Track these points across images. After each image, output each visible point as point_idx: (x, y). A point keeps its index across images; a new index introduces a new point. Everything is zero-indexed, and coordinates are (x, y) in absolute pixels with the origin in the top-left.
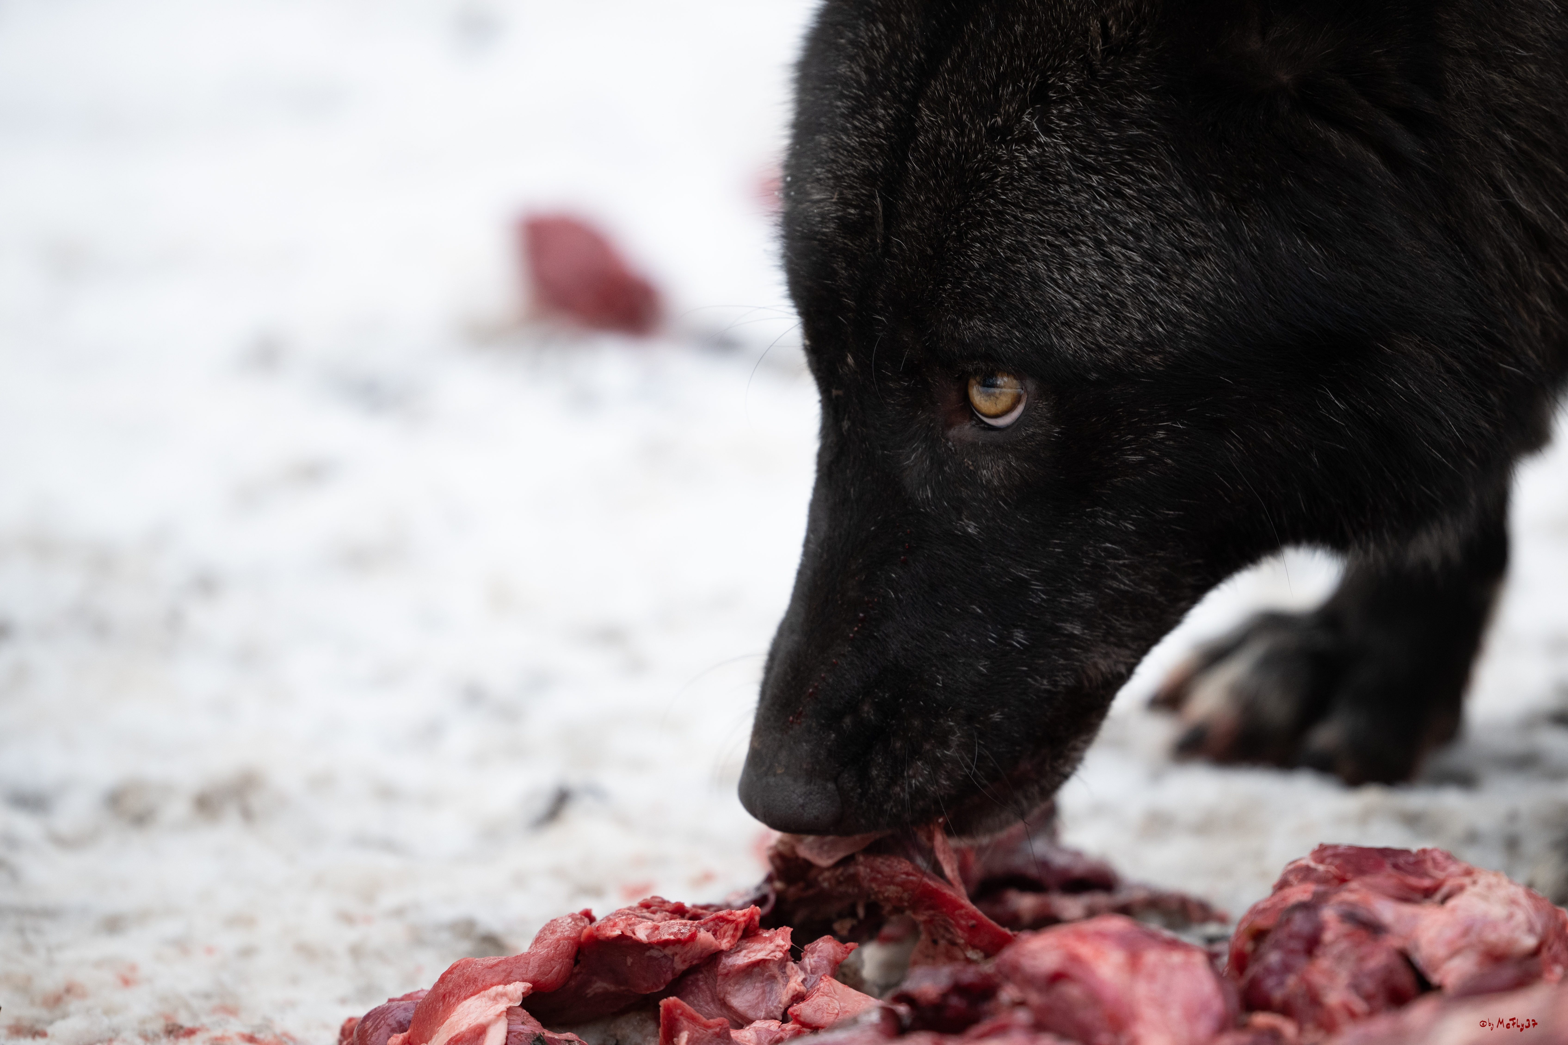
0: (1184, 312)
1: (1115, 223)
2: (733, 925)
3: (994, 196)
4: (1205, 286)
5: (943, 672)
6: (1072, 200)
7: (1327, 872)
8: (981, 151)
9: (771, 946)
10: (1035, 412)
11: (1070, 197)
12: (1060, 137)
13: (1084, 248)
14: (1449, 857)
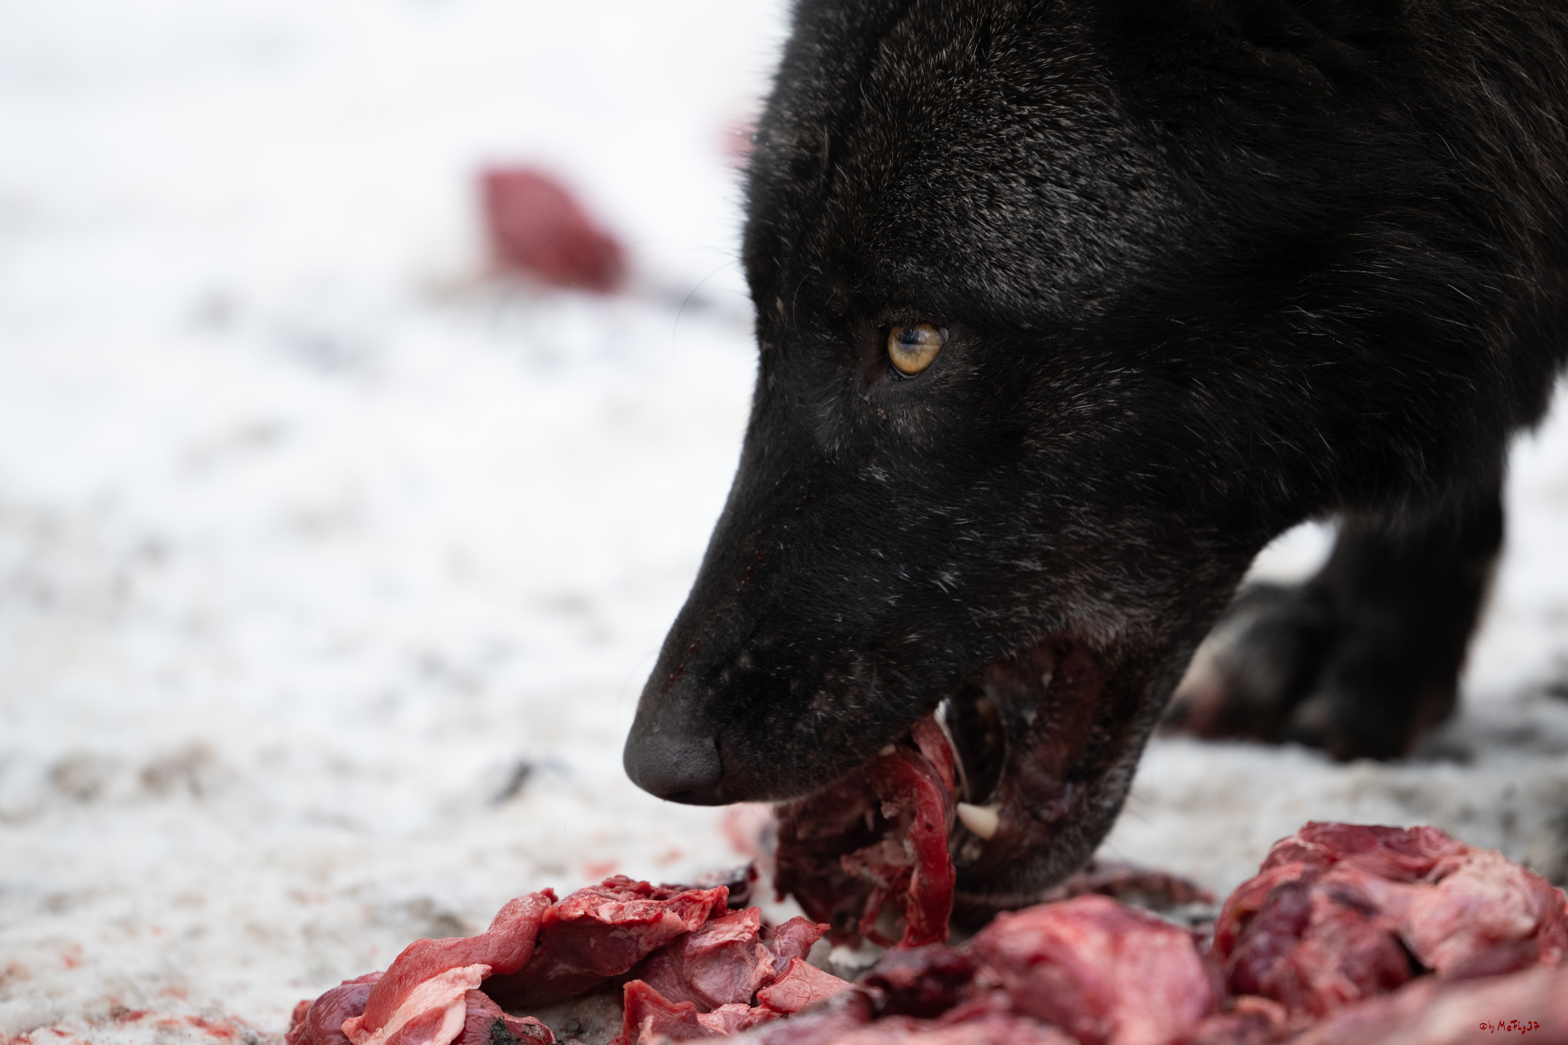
2: (701, 905)
9: (740, 928)
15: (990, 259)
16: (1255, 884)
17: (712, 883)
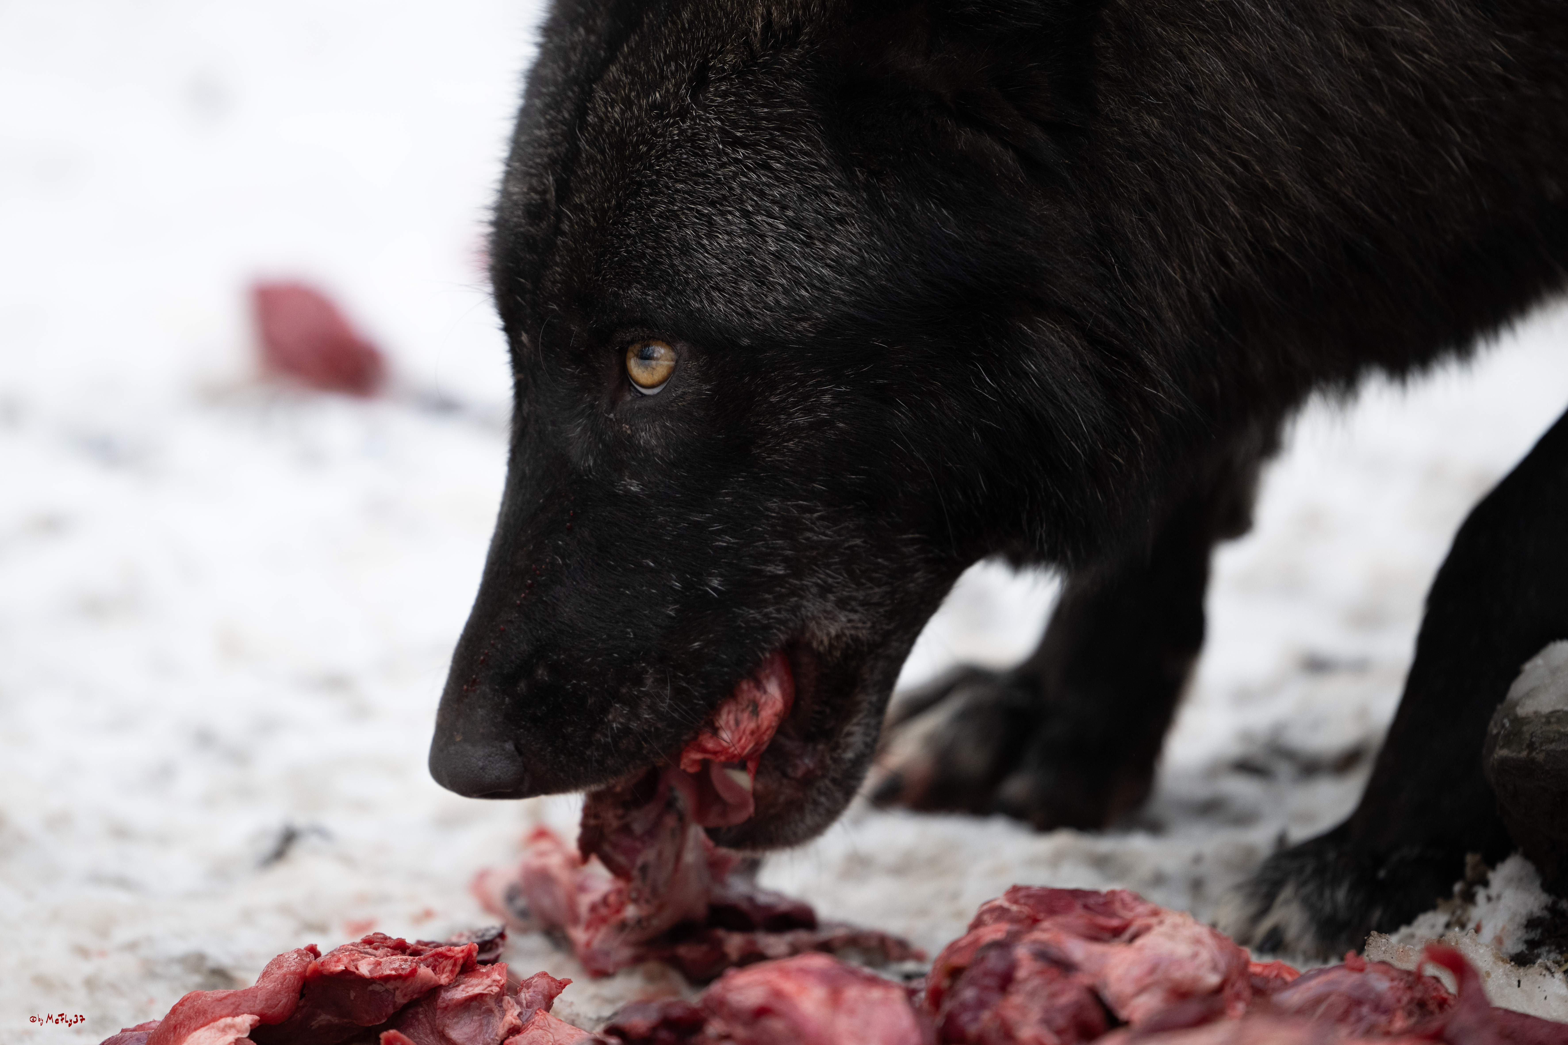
0: (828, 275)
2: (452, 961)
7: (1021, 912)
9: (488, 981)
14: (1137, 898)
15: (708, 282)
16: (963, 943)
17: (464, 940)
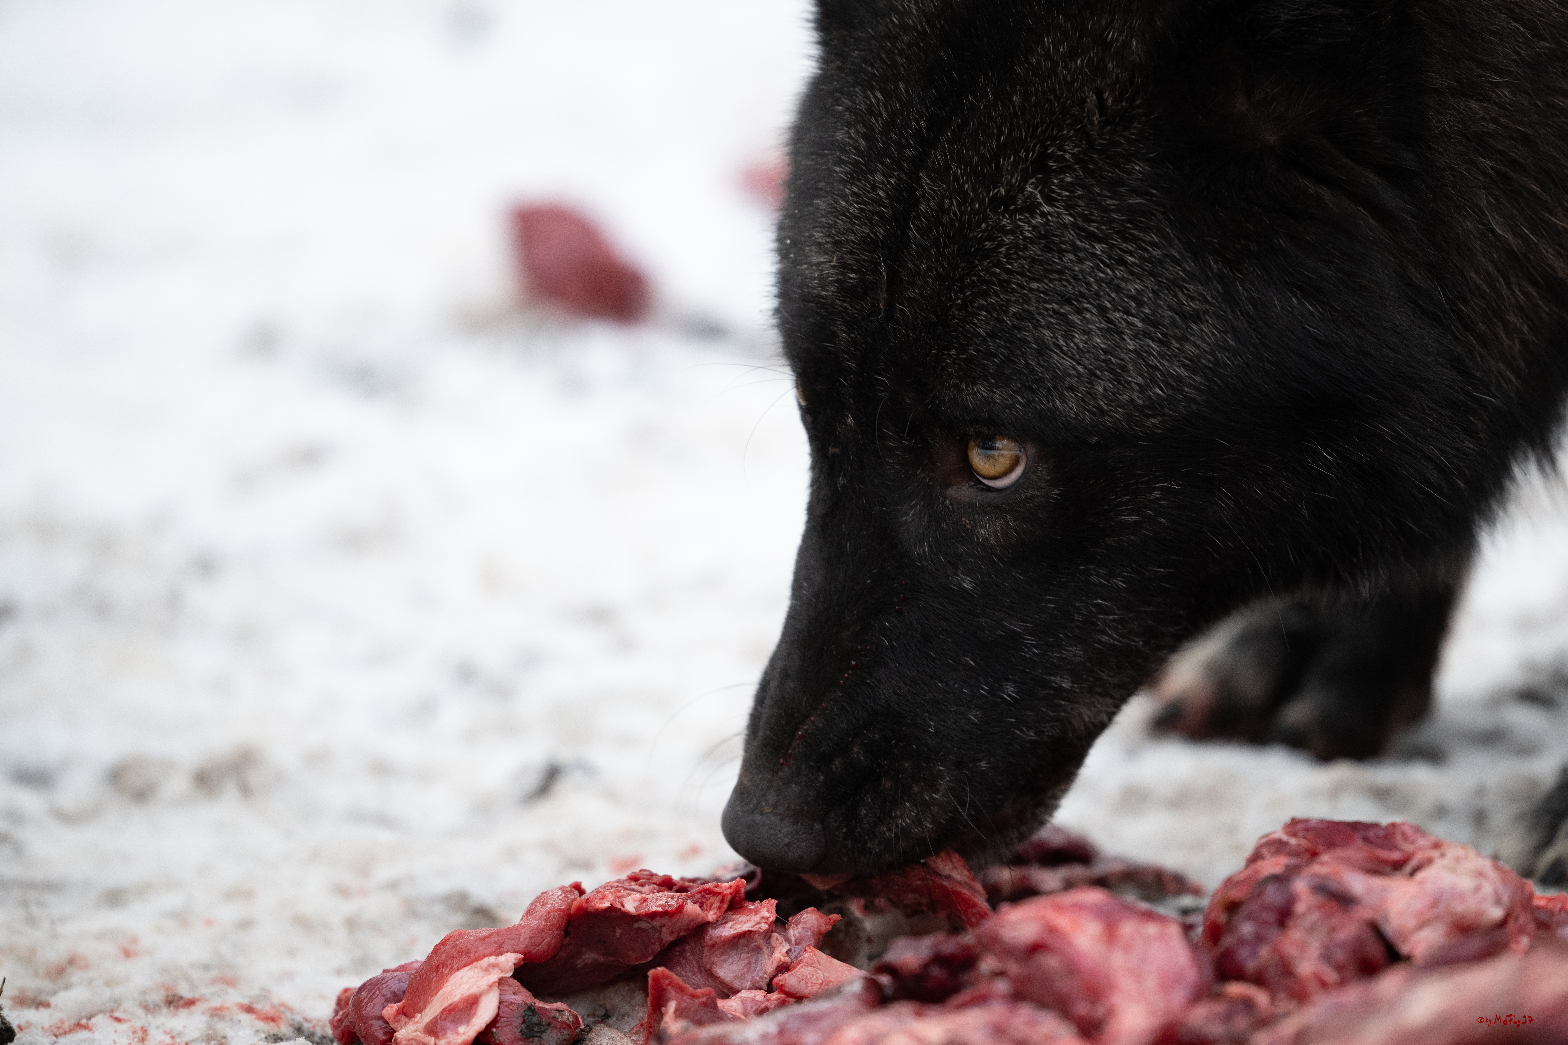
0: (1183, 374)
1: (1118, 289)
2: (720, 897)
3: (999, 265)
4: (1203, 349)
5: (935, 718)
6: (1077, 269)
8: (985, 220)
9: (756, 918)
10: (1035, 475)
11: (1074, 265)
12: (1062, 206)
13: (1088, 316)
